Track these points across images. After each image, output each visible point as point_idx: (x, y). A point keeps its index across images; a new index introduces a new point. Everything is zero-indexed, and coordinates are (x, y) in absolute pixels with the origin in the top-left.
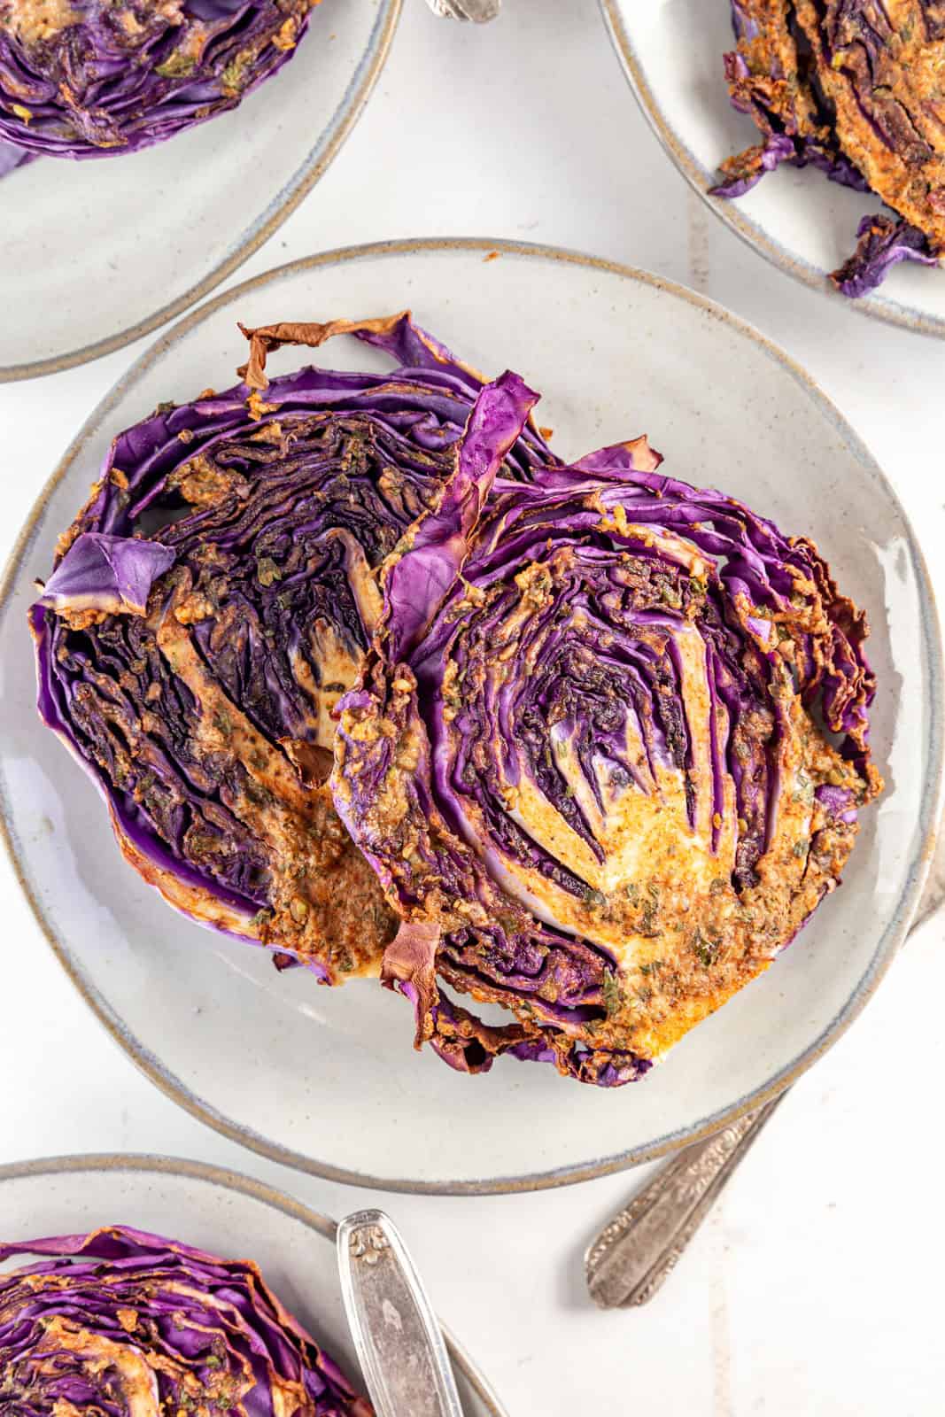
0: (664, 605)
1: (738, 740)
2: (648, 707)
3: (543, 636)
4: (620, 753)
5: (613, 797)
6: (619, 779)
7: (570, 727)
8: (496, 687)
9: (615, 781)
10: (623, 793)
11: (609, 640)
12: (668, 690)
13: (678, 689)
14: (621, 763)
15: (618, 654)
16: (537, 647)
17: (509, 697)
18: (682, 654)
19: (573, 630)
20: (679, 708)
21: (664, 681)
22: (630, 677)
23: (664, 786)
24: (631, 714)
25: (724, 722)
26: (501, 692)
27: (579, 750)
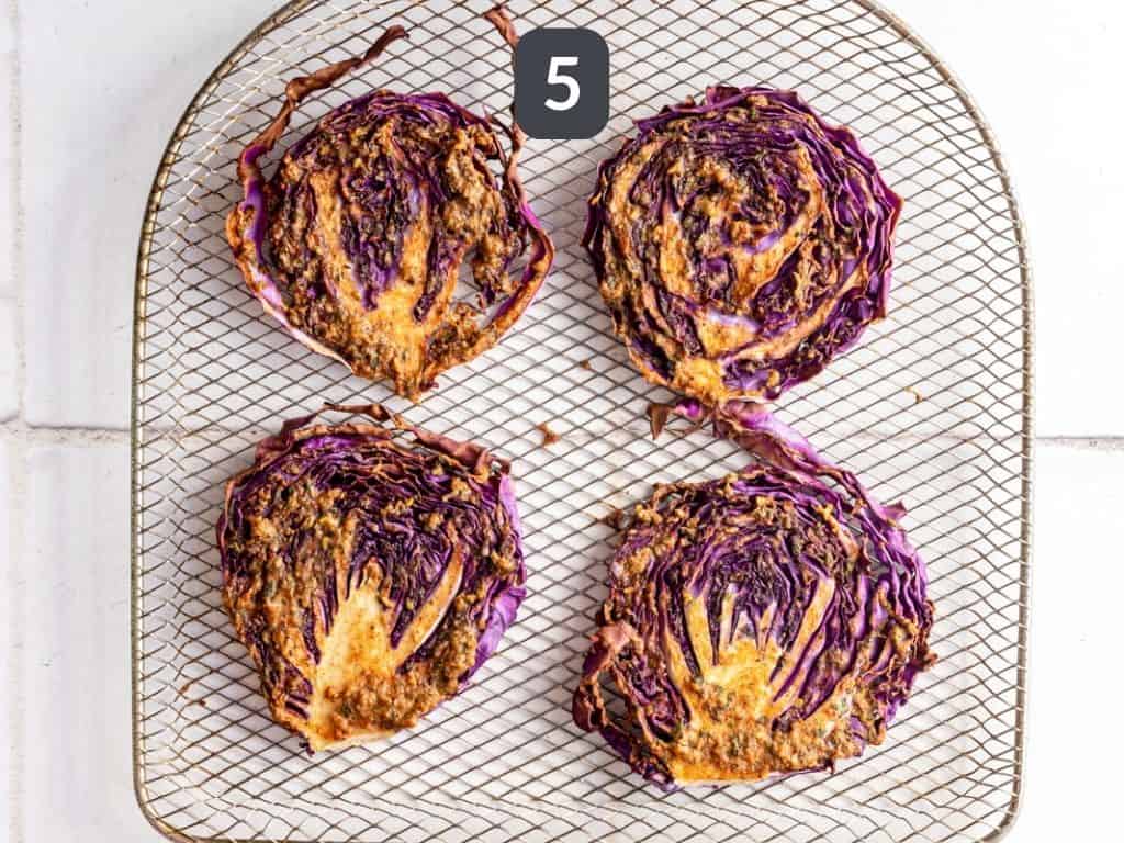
0: (822, 562)
1: (823, 659)
2: (785, 606)
3: (754, 536)
4: (757, 618)
5: (739, 637)
6: (748, 630)
7: (740, 589)
8: (715, 543)
9: (746, 631)
10: (746, 639)
11: (785, 560)
12: (799, 604)
13: (805, 608)
14: (754, 624)
15: (785, 568)
16: (747, 538)
17: (719, 552)
18: (818, 592)
19: (771, 543)
20: (799, 617)
21: (801, 599)
22: (785, 585)
23: (768, 652)
24: (773, 605)
25: (819, 644)
26: (715, 549)
27: (738, 602)
